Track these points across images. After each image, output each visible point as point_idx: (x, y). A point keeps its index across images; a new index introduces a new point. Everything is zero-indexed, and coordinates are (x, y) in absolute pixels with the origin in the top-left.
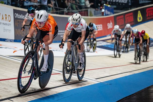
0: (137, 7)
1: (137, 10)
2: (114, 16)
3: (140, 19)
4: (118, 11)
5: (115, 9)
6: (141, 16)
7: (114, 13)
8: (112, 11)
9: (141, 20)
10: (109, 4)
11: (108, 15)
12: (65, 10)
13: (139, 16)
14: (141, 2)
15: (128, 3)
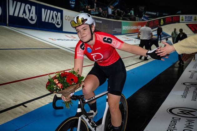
0: (161, 17)
1: (161, 19)
3: (162, 23)
4: (151, 19)
5: (149, 17)
7: (148, 20)
8: (147, 18)
10: (146, 15)
11: (145, 21)
12: (121, 18)
14: (164, 14)
15: (156, 14)
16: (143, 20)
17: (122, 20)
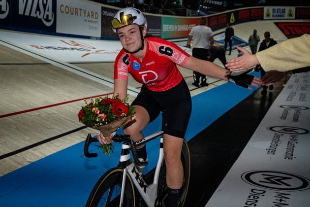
0: (231, 10)
1: (231, 12)
2: (208, 17)
3: (232, 20)
4: (212, 12)
6: (233, 18)
7: (208, 14)
8: (206, 11)
9: (233, 22)
10: (205, 6)
11: (202, 15)
12: (161, 10)
13: (231, 18)
14: (236, 5)
15: (223, 4)
16: (199, 15)
17: (161, 14)
